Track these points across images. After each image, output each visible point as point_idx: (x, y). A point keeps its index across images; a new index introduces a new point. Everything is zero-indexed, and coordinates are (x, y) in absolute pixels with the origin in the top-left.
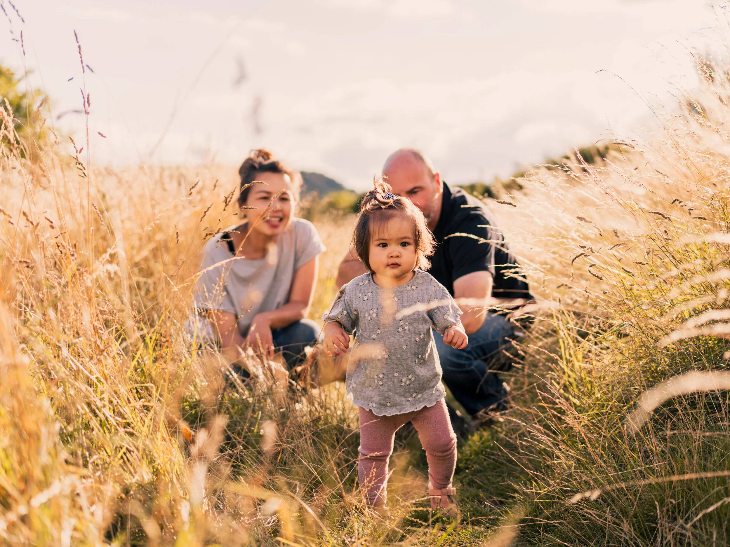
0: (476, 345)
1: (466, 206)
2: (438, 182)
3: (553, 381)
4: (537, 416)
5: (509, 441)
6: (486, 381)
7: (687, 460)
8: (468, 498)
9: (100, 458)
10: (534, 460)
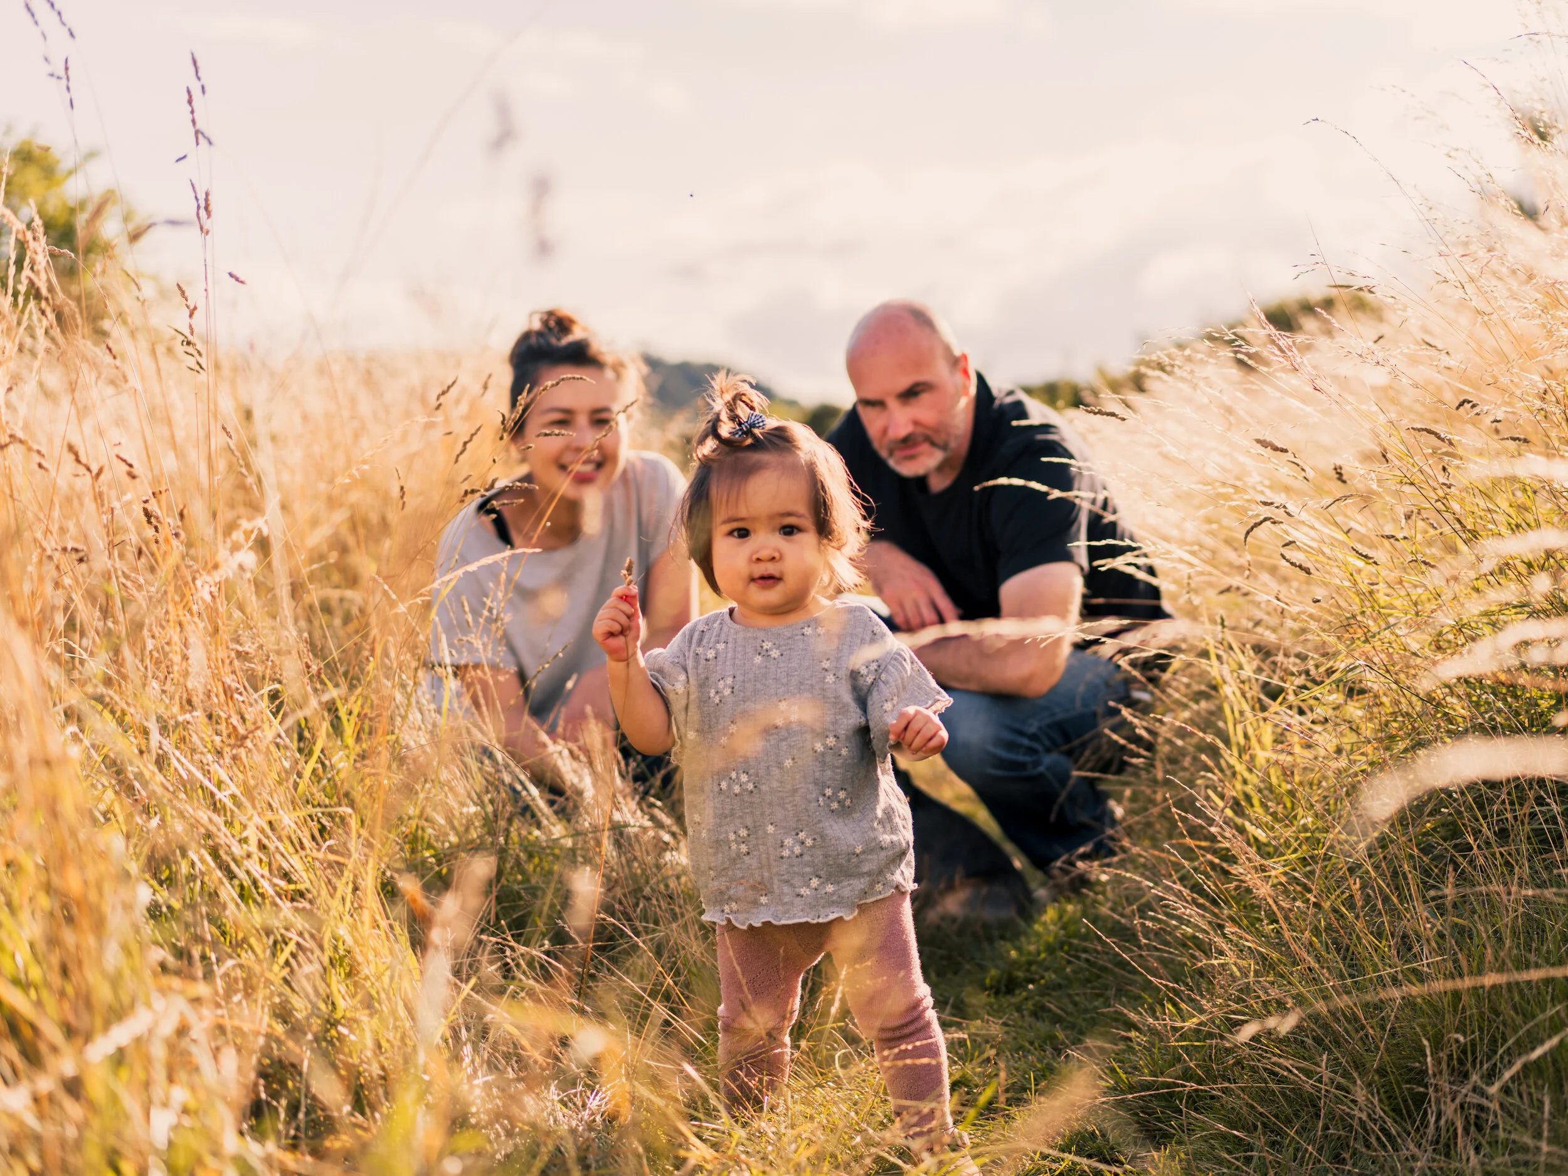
0: (1048, 721)
1: (1024, 423)
2: (965, 372)
3: (1210, 792)
4: (1178, 867)
5: (1119, 922)
6: (1071, 798)
7: (1489, 951)
8: (1032, 1043)
9: (241, 966)
10: (1172, 961)
